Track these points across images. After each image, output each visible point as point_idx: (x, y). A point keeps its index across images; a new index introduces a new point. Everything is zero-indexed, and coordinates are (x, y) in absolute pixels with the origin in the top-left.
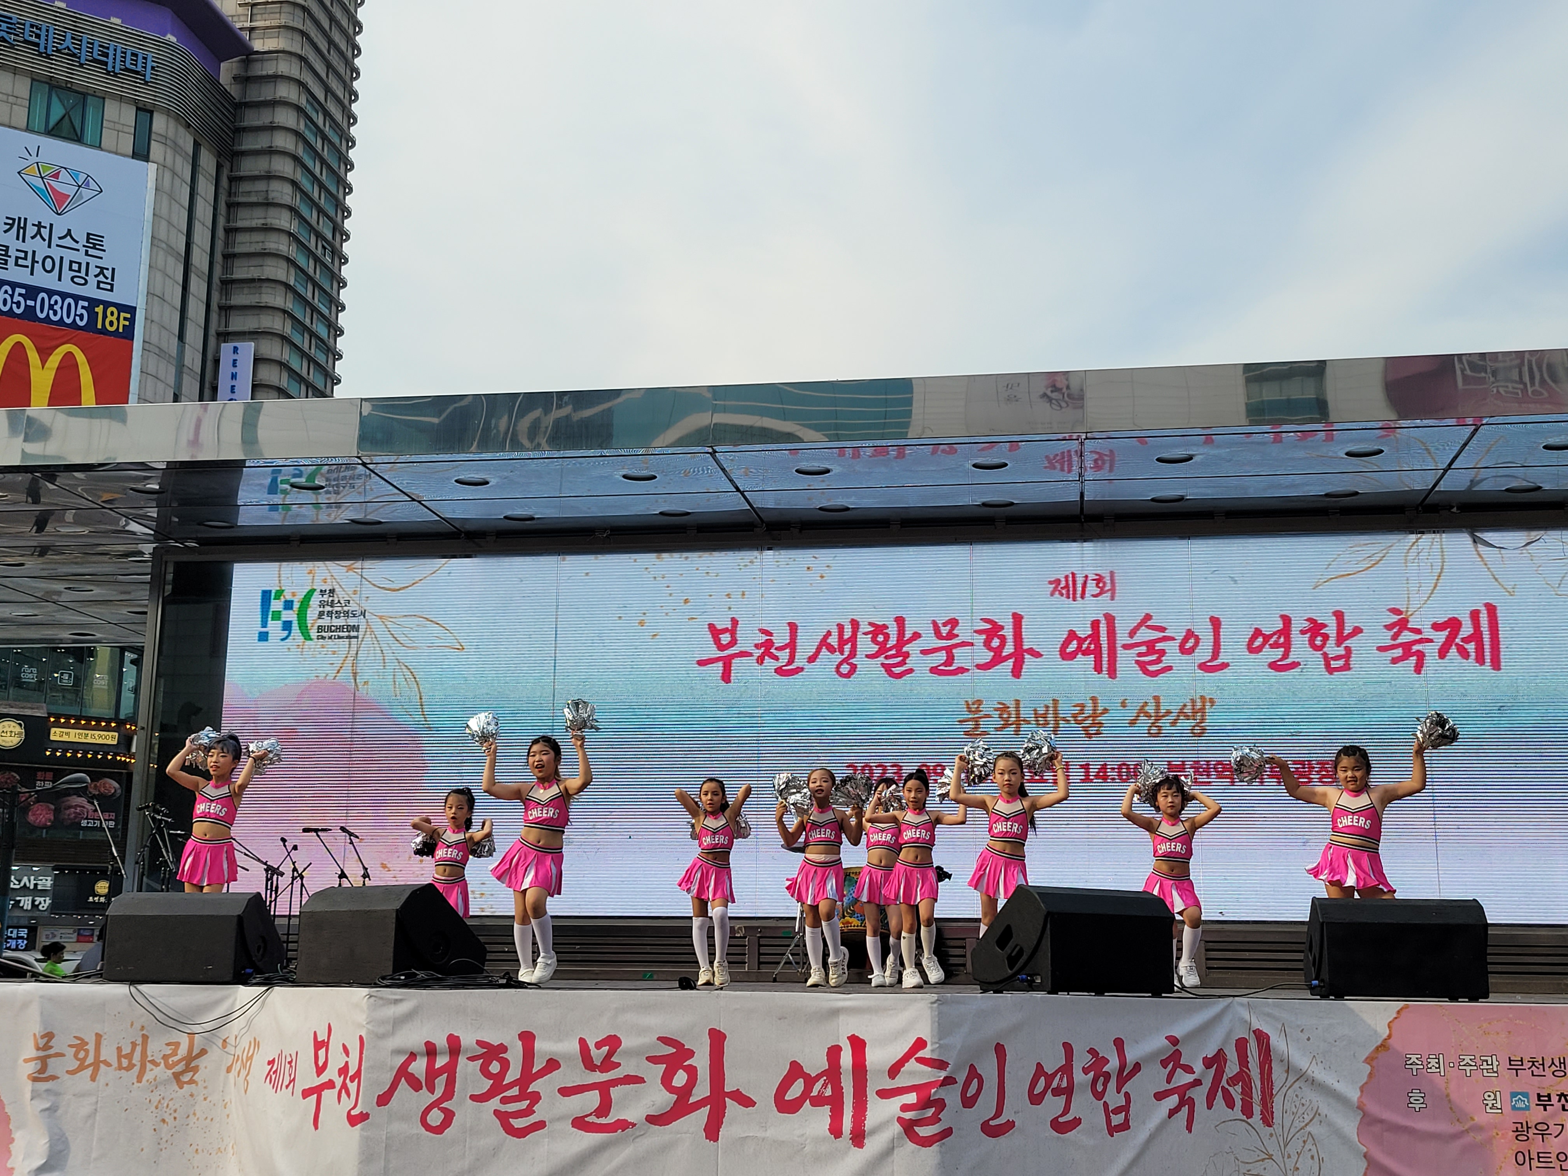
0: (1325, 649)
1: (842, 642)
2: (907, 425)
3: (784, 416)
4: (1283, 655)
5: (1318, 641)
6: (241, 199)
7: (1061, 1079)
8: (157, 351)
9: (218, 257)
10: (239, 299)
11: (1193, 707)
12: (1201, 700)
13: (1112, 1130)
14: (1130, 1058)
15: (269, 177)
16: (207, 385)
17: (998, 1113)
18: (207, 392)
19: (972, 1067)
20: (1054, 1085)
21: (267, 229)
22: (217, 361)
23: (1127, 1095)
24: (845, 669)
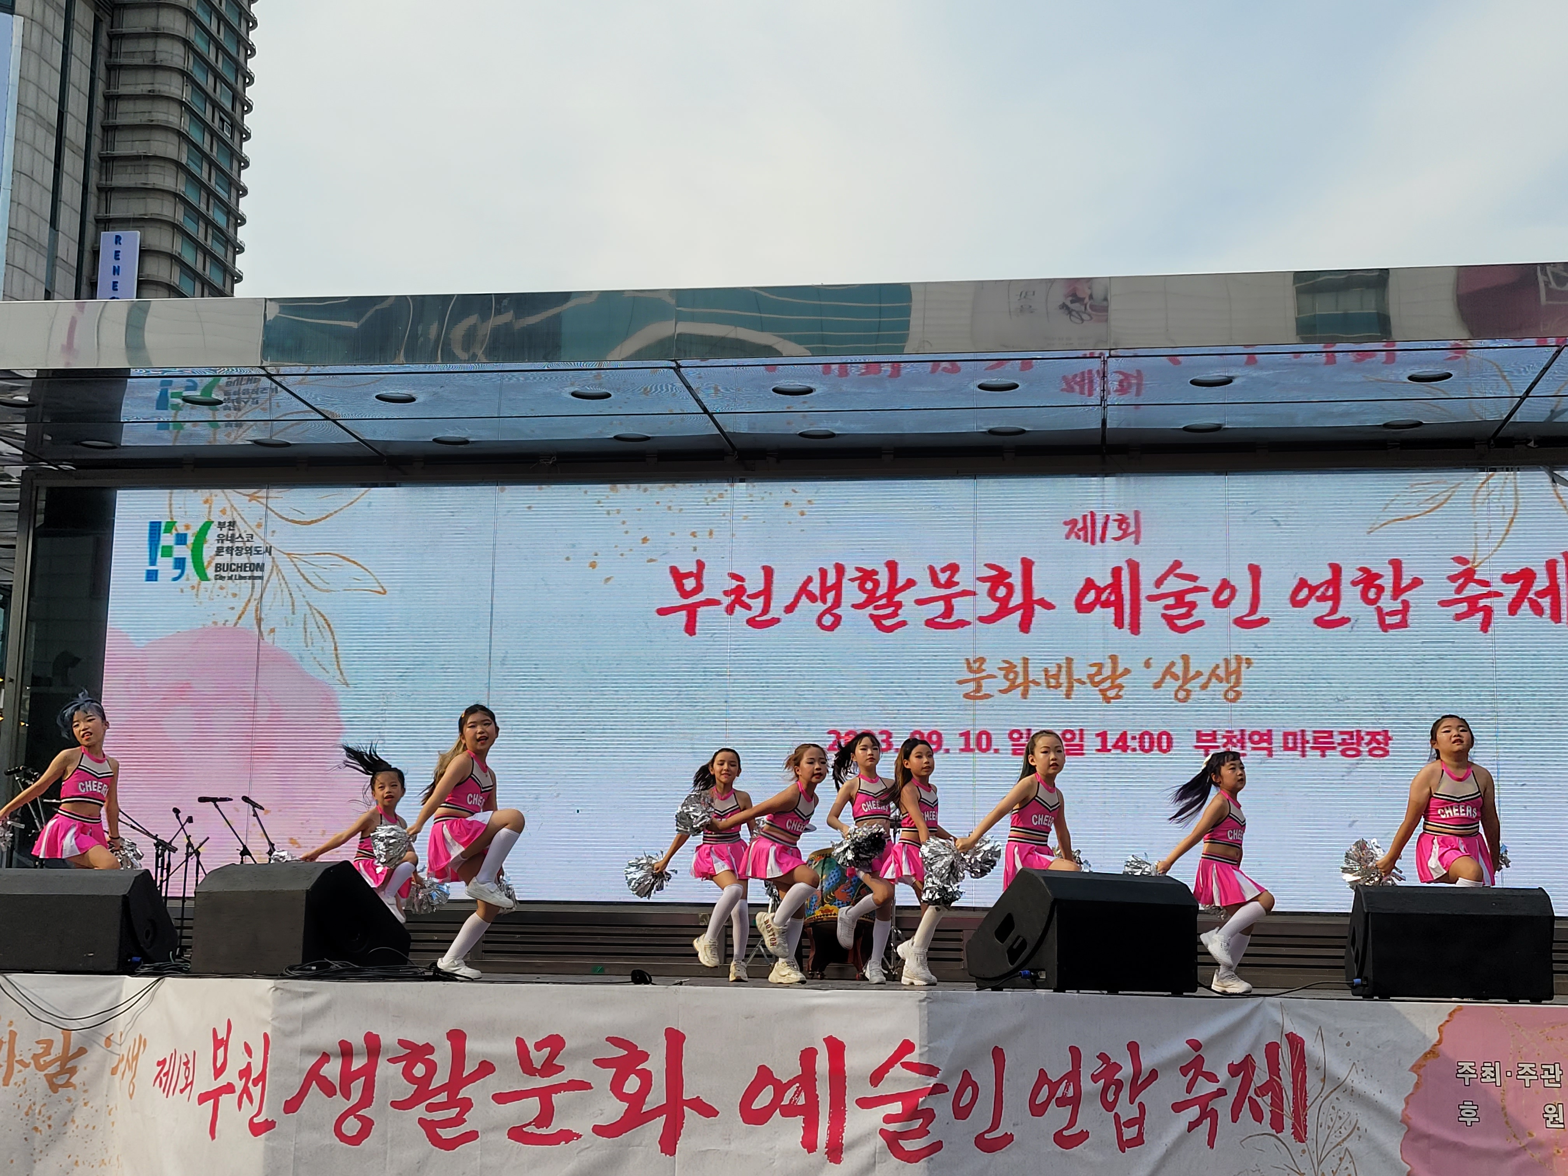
0: (1379, 604)
1: (825, 590)
2: (904, 338)
3: (762, 326)
4: (1331, 609)
5: (1372, 594)
6: (124, 61)
7: (1067, 1087)
8: (25, 239)
9: (97, 130)
10: (122, 179)
11: (1227, 668)
12: (1236, 659)
13: (1124, 1145)
14: (1147, 1062)
15: (157, 35)
16: (84, 280)
17: (995, 1125)
18: (85, 288)
19: (966, 1073)
20: (1059, 1094)
21: (153, 97)
22: (96, 253)
23: (1141, 1106)
24: (827, 620)
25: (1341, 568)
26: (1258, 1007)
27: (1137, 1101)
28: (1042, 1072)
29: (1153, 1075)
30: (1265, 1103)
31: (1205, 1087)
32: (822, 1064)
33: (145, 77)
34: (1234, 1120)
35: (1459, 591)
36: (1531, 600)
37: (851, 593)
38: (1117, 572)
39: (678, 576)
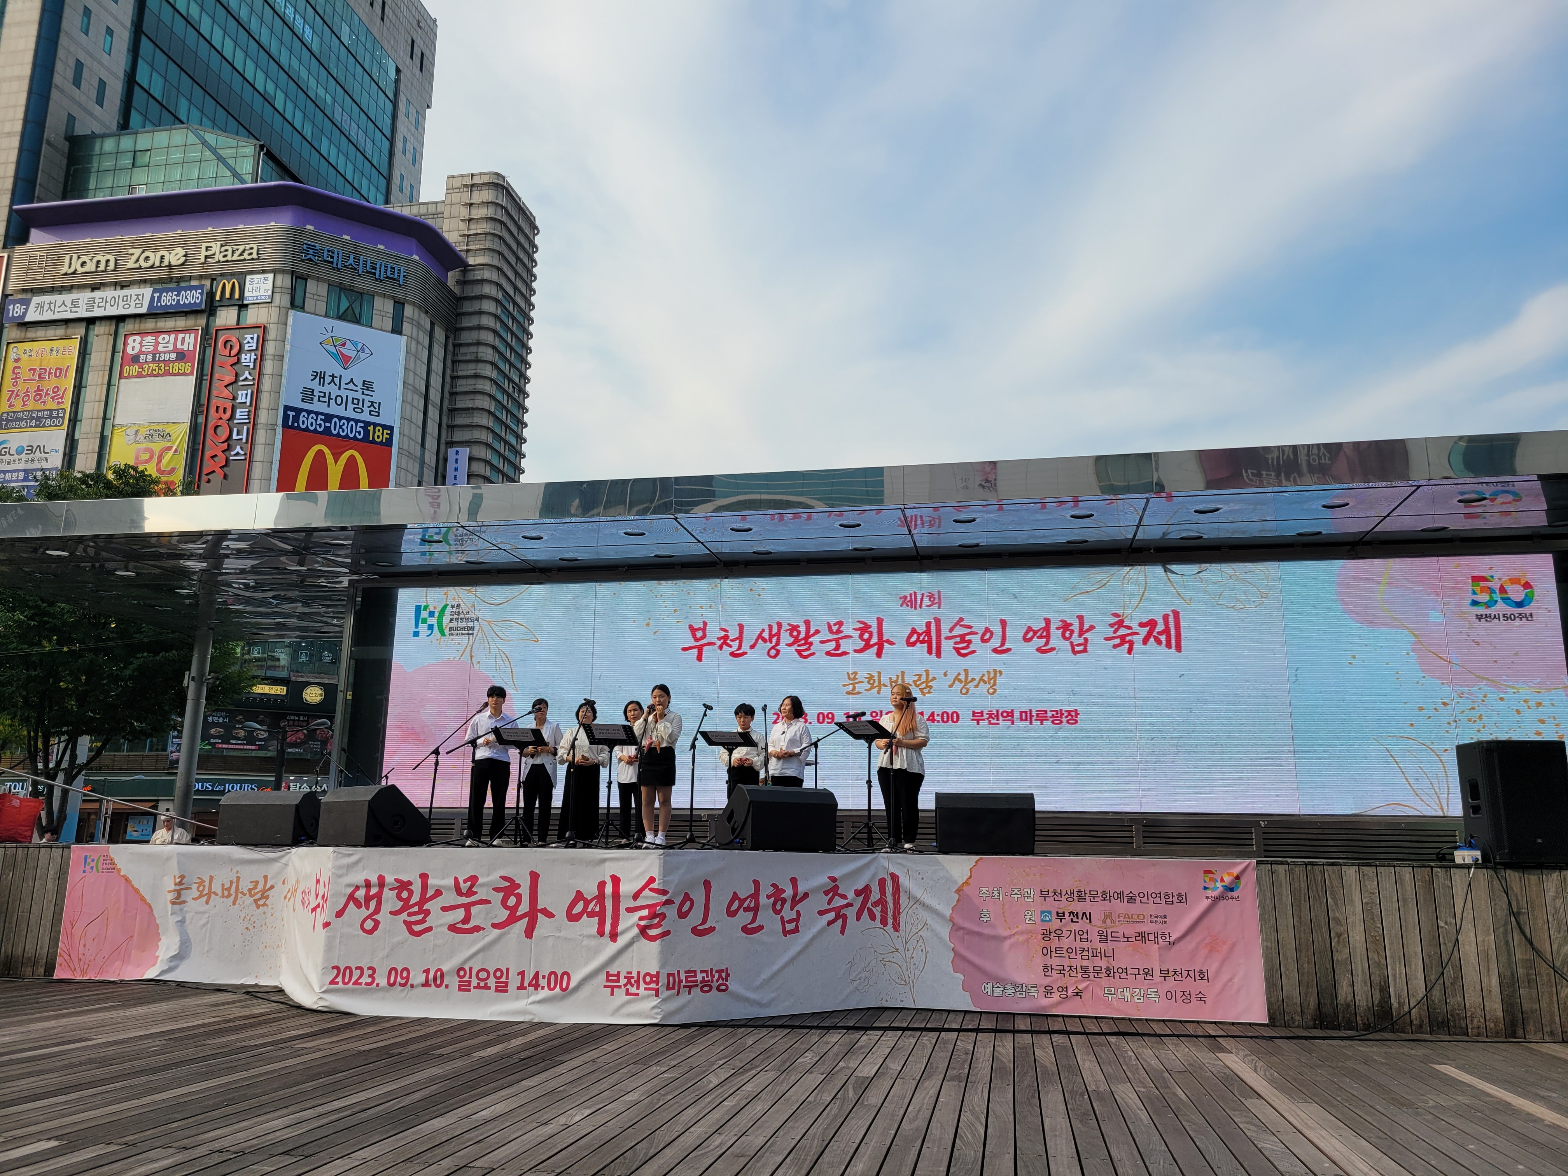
0: (1072, 639)
1: (771, 636)
4: (1045, 643)
5: (1067, 634)
6: (461, 358)
7: (751, 902)
8: (407, 454)
9: (446, 394)
10: (459, 421)
12: (994, 672)
13: (786, 933)
14: (801, 889)
15: (478, 344)
16: (439, 475)
17: (704, 921)
18: (440, 479)
19: (686, 894)
20: (745, 905)
21: (477, 376)
22: (446, 460)
23: (798, 912)
24: (773, 652)
25: (1050, 621)
26: (875, 858)
27: (796, 909)
28: (735, 893)
29: (806, 895)
30: (877, 911)
31: (838, 902)
32: (609, 889)
33: (472, 366)
34: (858, 919)
35: (1115, 632)
36: (1155, 637)
37: (786, 638)
38: (928, 624)
39: (693, 630)
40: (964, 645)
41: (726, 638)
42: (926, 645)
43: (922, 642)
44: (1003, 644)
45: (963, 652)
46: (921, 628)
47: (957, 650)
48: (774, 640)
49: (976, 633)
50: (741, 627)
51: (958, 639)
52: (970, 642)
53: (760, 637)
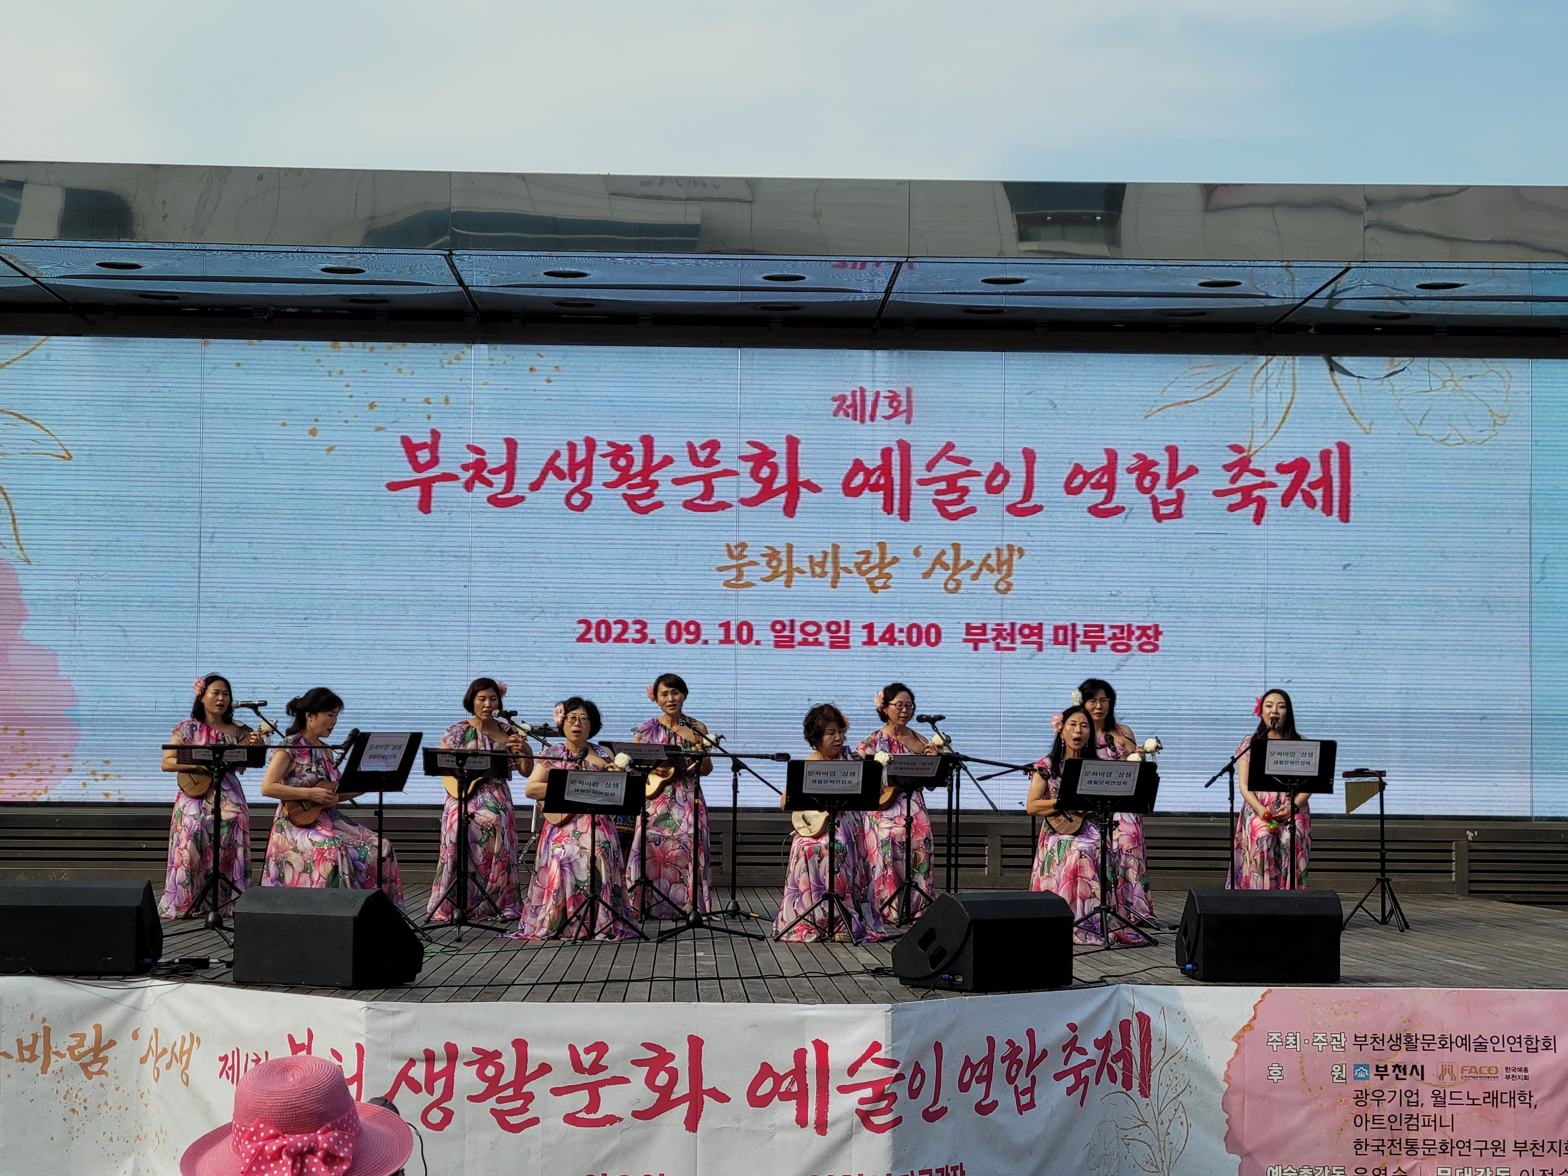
0: (1154, 492)
1: (574, 466)
4: (1106, 498)
5: (1147, 482)
11: (999, 559)
12: (1009, 550)
14: (1039, 1046)
19: (917, 1064)
23: (1034, 1079)
24: (577, 500)
25: (1116, 455)
27: (1031, 1075)
28: (967, 1058)
29: (1044, 1054)
30: (1119, 1067)
31: (1077, 1060)
34: (1098, 1083)
35: (1233, 480)
36: (1303, 491)
37: (603, 470)
38: (887, 453)
39: (410, 448)
40: (954, 496)
41: (479, 465)
42: (880, 494)
43: (875, 488)
44: (1028, 493)
45: (952, 509)
46: (873, 461)
47: (941, 506)
48: (580, 473)
49: (977, 474)
50: (511, 445)
51: (943, 485)
52: (965, 490)
53: (551, 466)
